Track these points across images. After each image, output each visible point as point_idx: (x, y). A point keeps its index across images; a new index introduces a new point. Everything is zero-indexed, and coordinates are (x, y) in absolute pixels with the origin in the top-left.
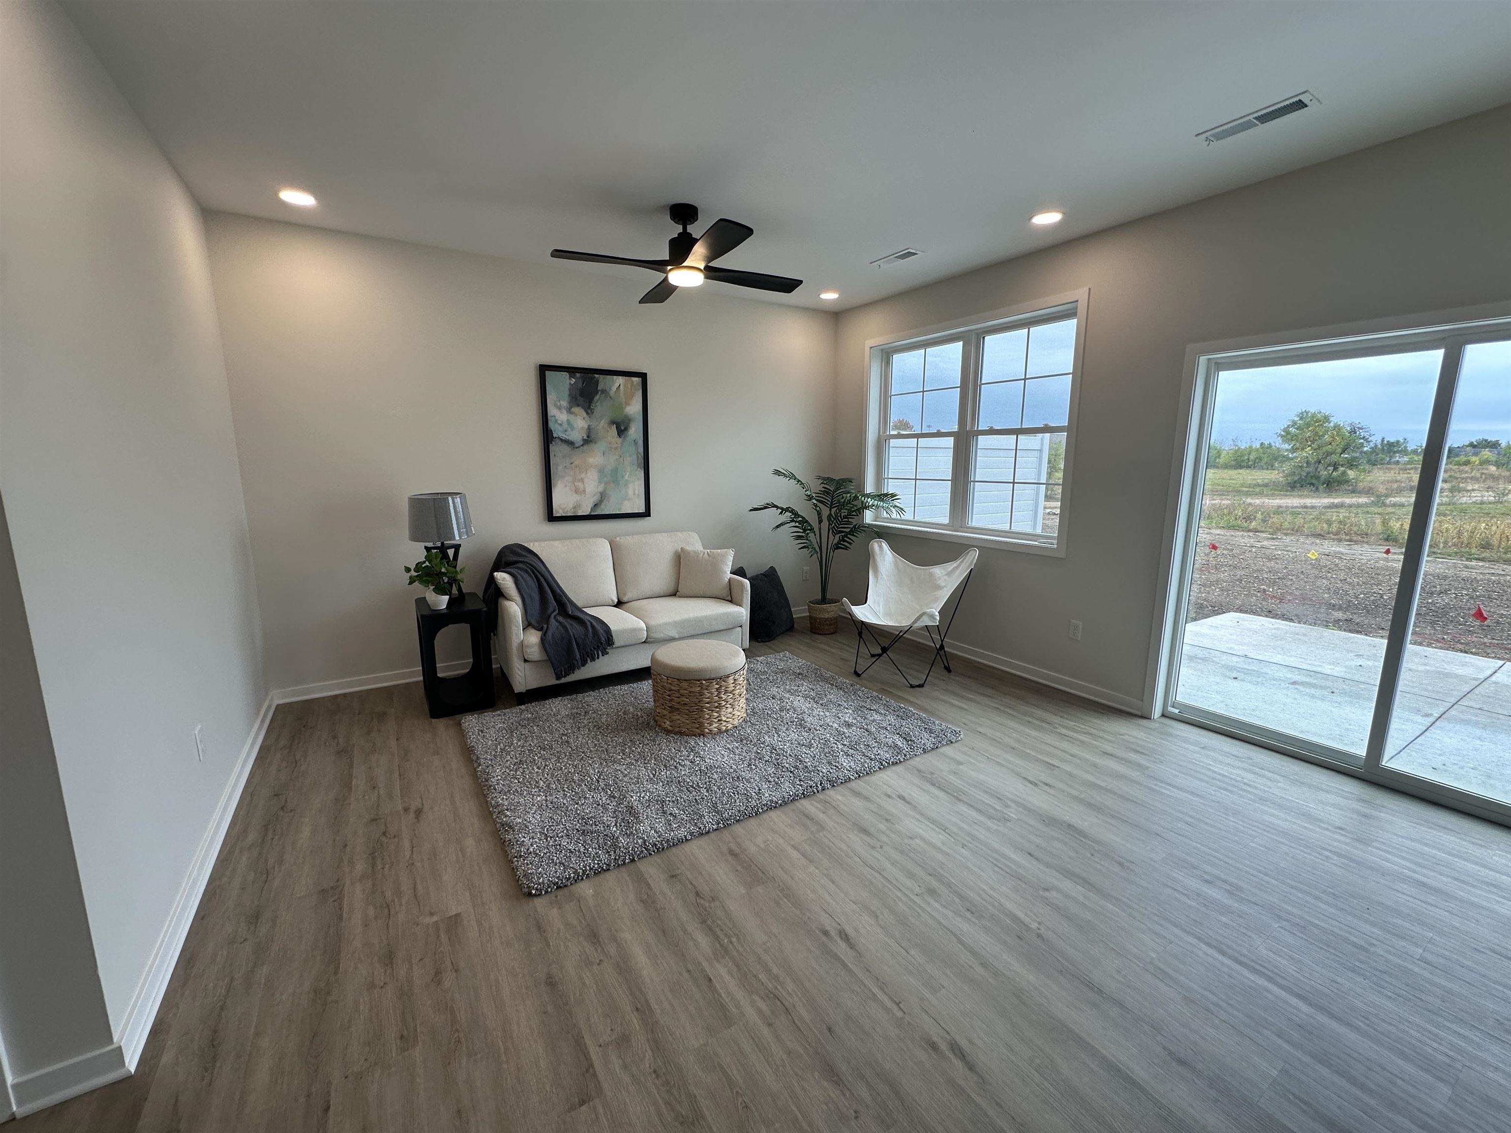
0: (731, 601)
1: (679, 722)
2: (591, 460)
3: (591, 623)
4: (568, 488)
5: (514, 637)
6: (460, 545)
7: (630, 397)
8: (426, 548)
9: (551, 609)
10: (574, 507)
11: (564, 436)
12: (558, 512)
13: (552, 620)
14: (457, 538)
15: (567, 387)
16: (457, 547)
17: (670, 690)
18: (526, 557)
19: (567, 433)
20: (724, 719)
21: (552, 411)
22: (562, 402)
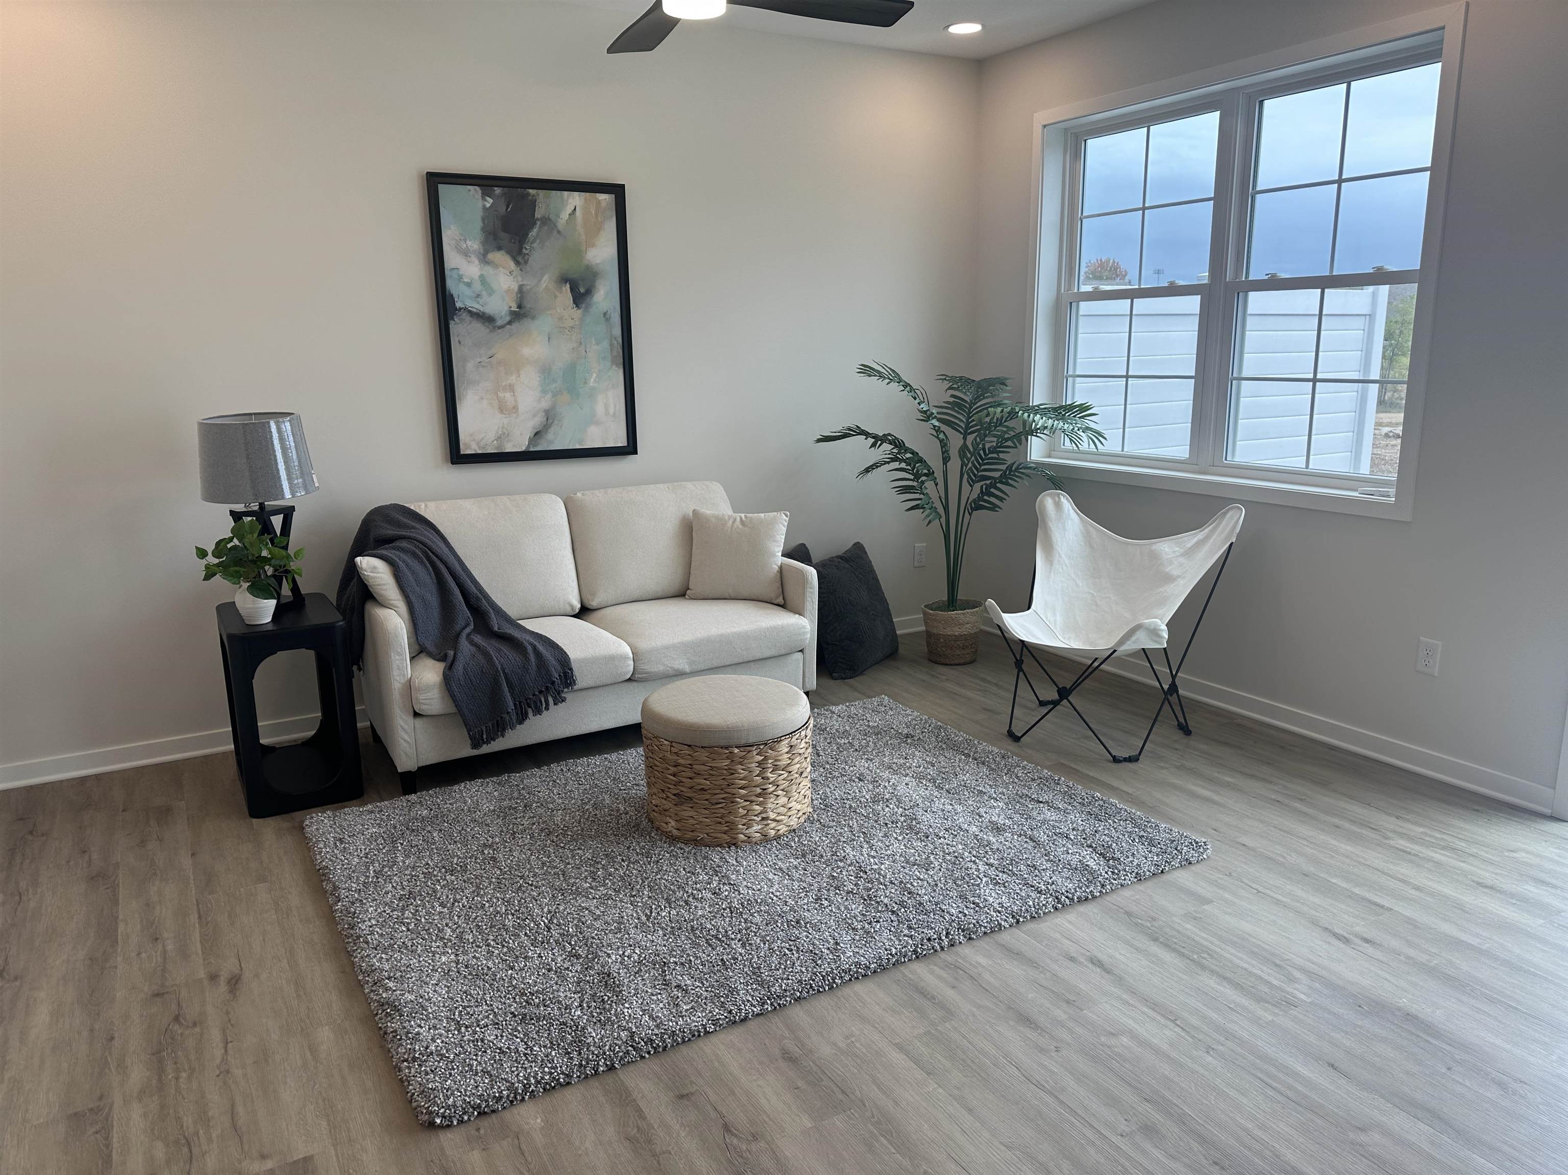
0: (783, 606)
1: (692, 821)
2: (526, 351)
3: (535, 648)
4: (485, 402)
5: (395, 673)
6: (292, 509)
7: (594, 231)
8: (232, 513)
9: (461, 622)
10: (498, 438)
11: (475, 306)
12: (469, 447)
13: (464, 643)
14: (288, 495)
15: (479, 214)
16: (288, 513)
17: (676, 765)
18: (413, 528)
19: (481, 301)
20: (772, 815)
21: (452, 259)
22: (469, 243)
